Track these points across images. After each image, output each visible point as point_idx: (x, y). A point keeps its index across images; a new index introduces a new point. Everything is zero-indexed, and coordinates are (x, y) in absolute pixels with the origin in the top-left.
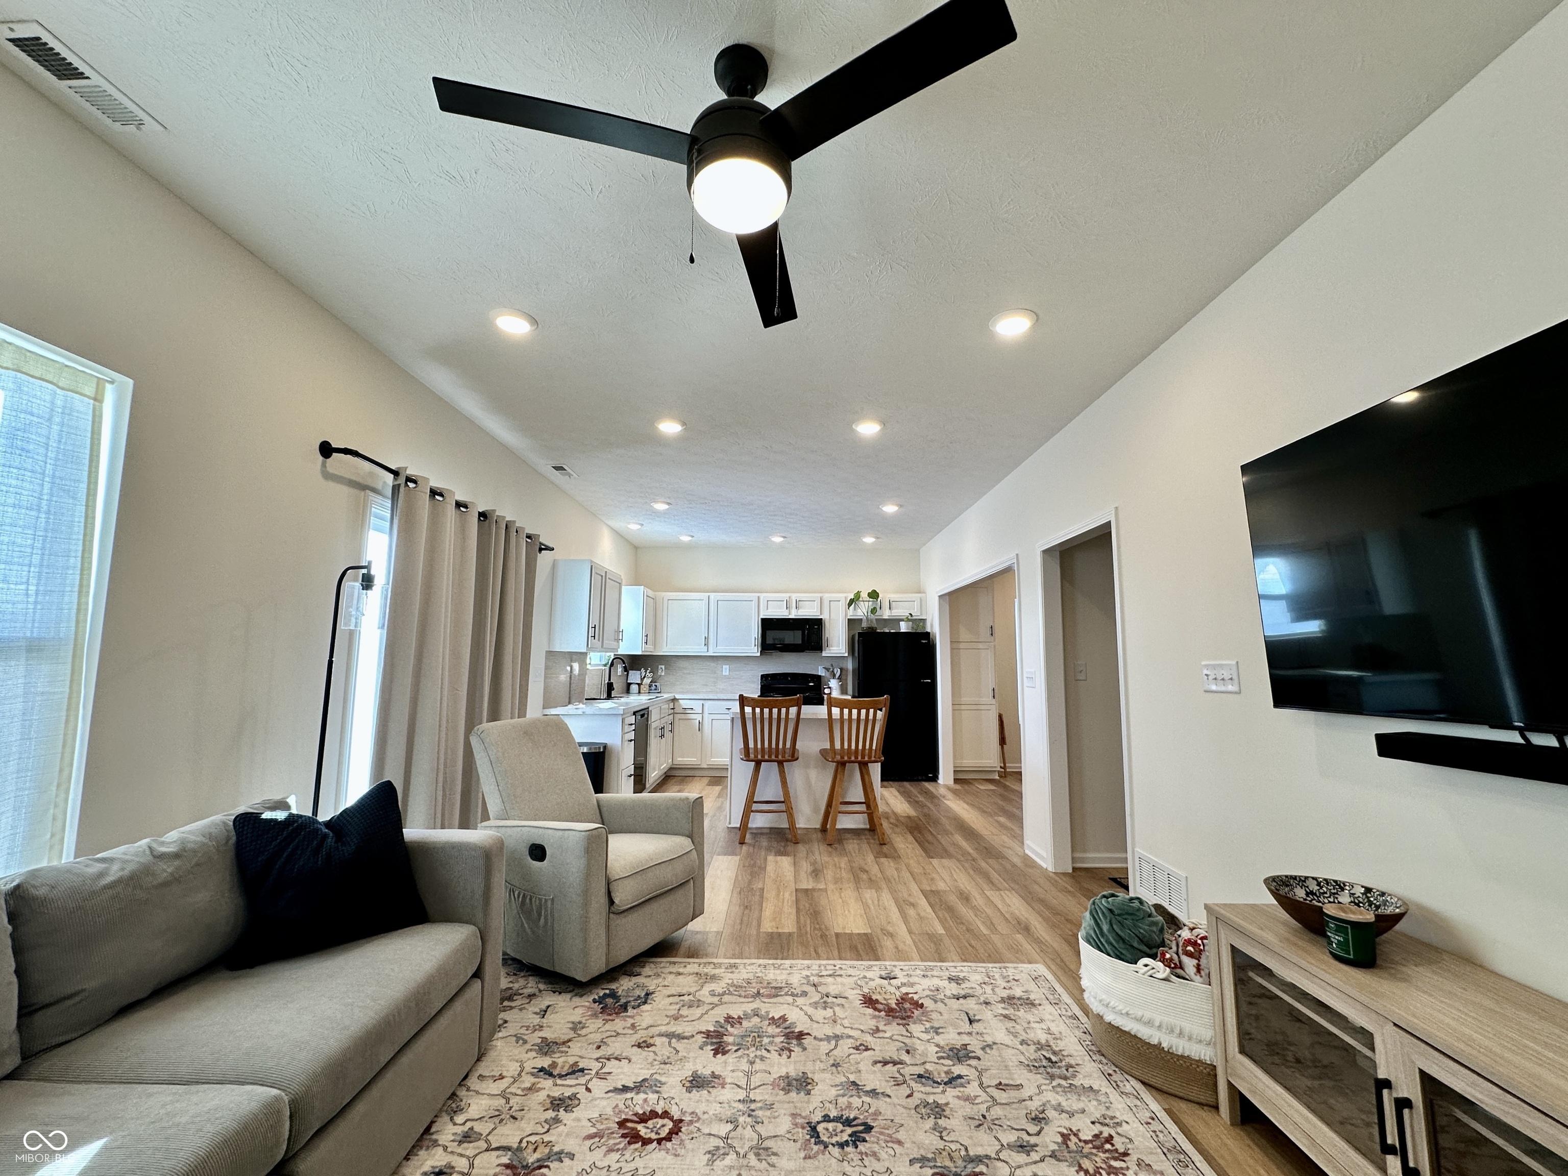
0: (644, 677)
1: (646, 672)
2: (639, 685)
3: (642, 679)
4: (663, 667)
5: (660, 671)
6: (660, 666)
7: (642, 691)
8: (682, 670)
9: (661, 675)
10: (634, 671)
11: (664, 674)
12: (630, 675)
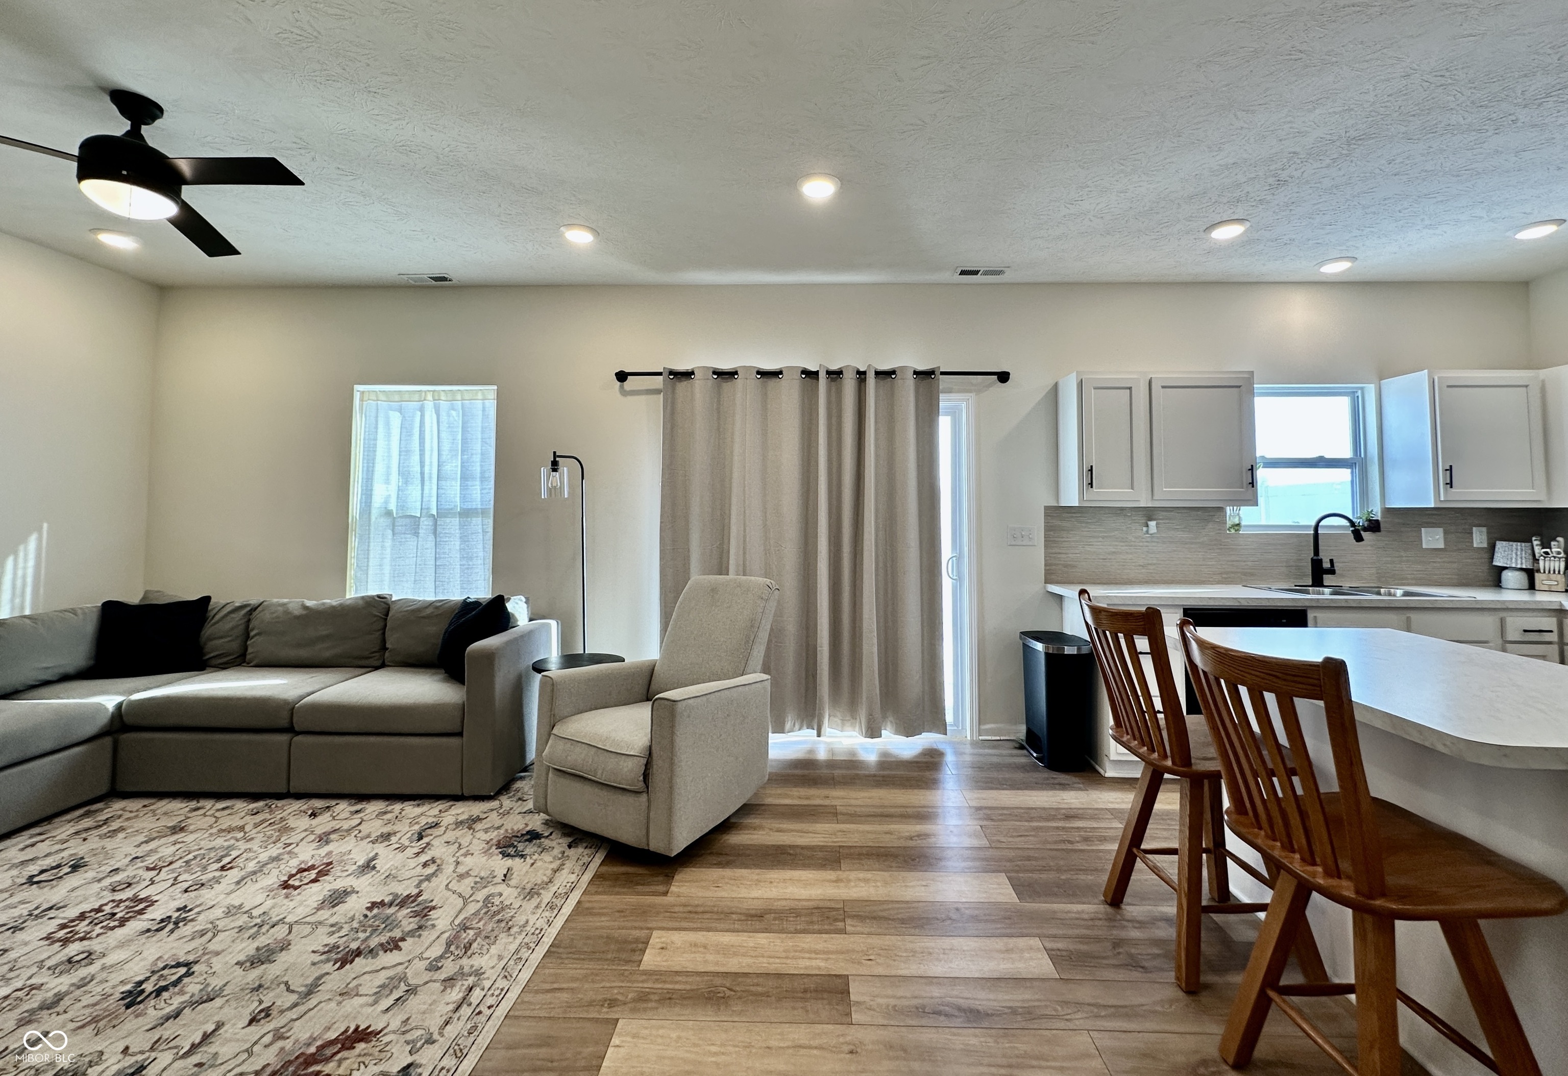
2: (1528, 572)
7: (1538, 585)
10: (1506, 542)
12: (1496, 549)
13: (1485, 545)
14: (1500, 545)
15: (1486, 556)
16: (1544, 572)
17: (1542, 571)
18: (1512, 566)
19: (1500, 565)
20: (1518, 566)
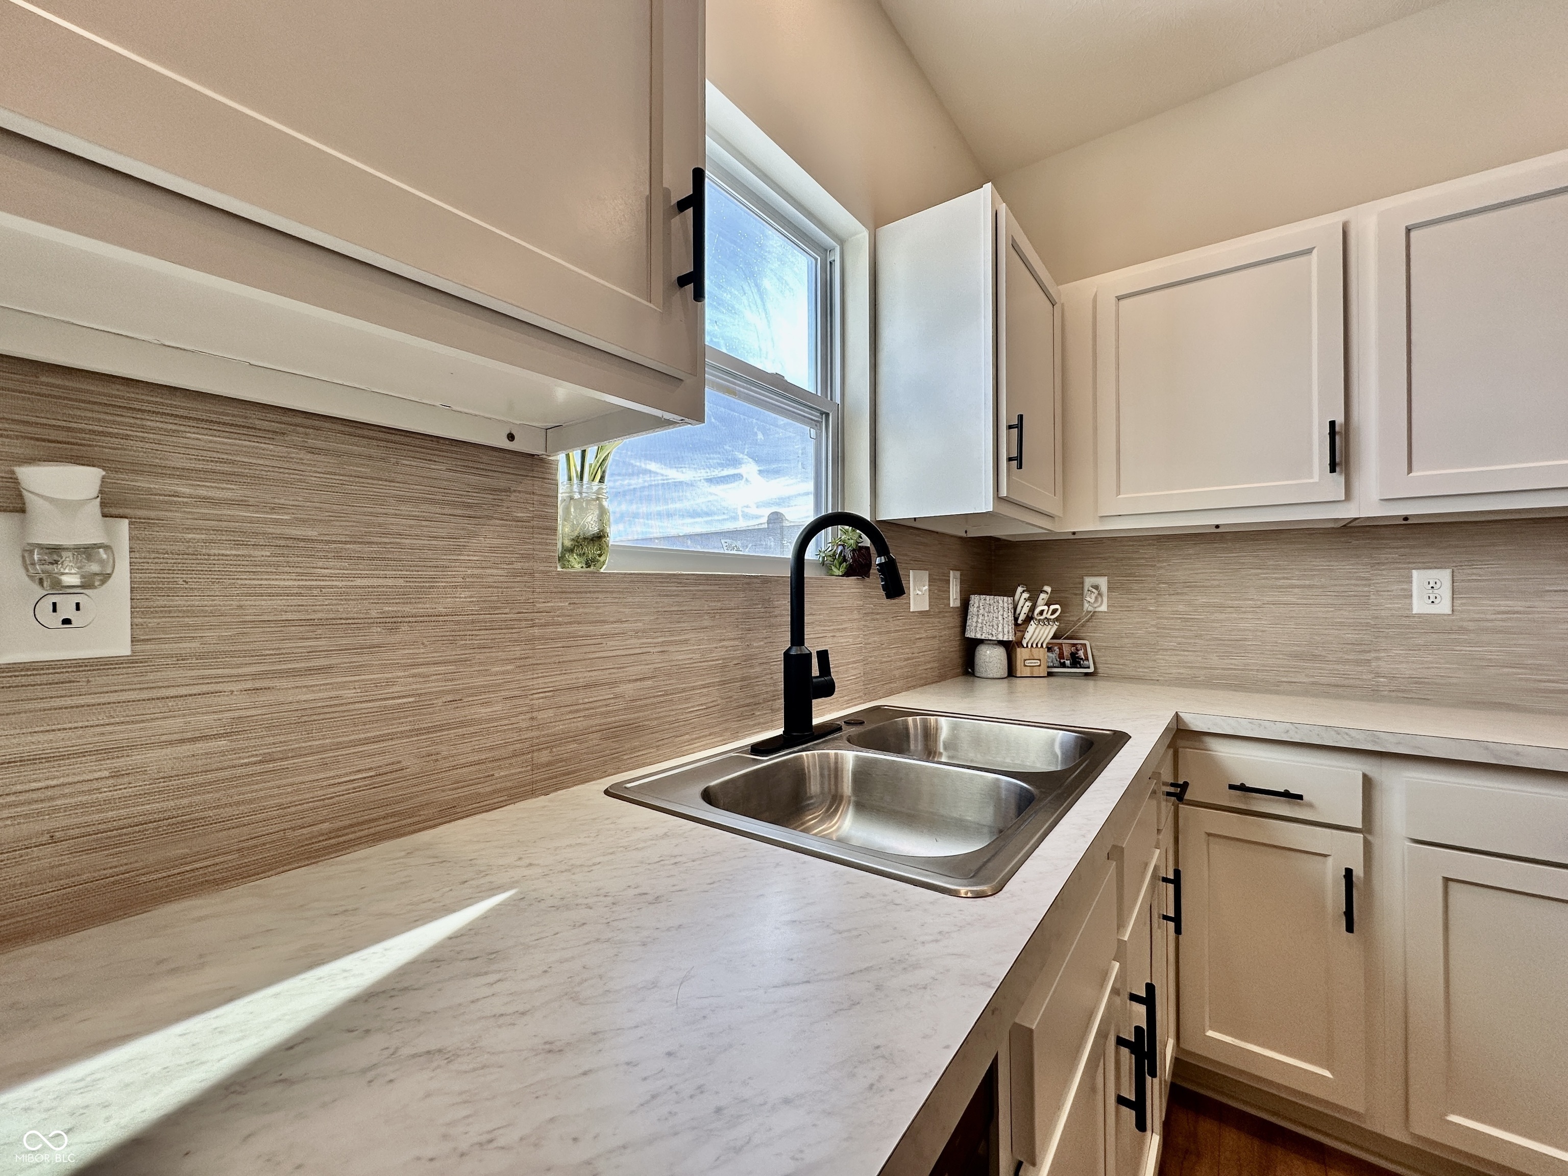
0: (1029, 618)
1: (1033, 599)
2: (1010, 647)
3: (1020, 626)
4: (1103, 582)
5: (1091, 598)
6: (1089, 581)
8: (1186, 594)
9: (1097, 610)
10: (988, 597)
11: (1108, 606)
12: (973, 610)
14: (976, 601)
16: (1027, 646)
17: (1025, 646)
18: (994, 638)
19: (979, 636)
20: (1000, 638)
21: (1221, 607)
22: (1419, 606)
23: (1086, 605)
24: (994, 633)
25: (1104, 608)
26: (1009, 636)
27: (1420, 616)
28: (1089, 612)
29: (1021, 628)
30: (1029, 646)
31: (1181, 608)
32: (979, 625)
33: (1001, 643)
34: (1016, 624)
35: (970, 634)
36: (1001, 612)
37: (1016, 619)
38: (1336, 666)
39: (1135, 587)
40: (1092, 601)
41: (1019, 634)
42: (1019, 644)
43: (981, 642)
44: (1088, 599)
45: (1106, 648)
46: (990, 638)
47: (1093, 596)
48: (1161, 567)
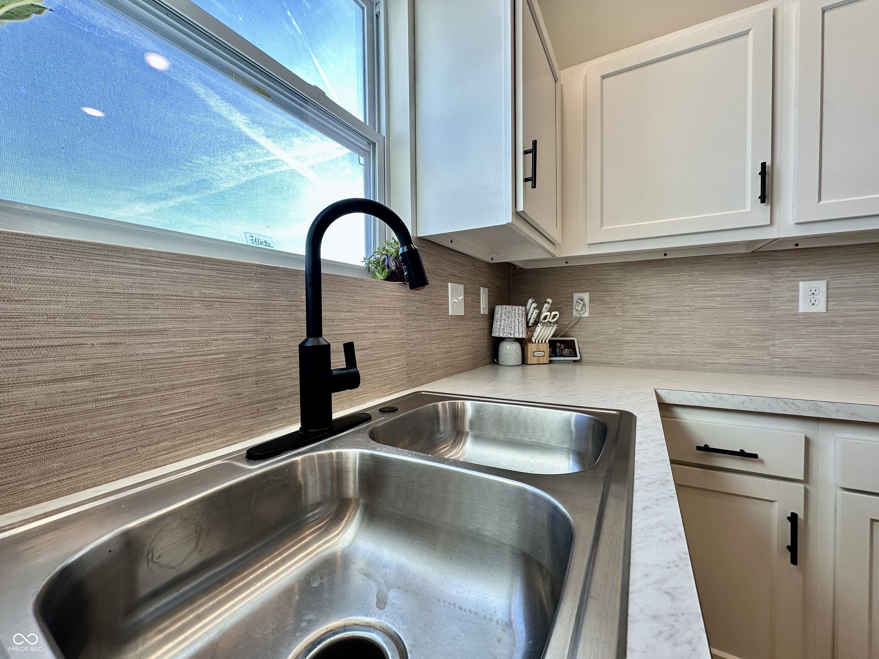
0: (536, 323)
1: (540, 308)
2: (523, 342)
3: (530, 328)
4: (586, 296)
6: (576, 296)
7: (531, 359)
8: (641, 303)
9: (583, 316)
10: (508, 307)
11: (590, 313)
12: (497, 316)
13: (486, 312)
14: (499, 309)
15: (485, 324)
16: (535, 342)
17: (534, 342)
18: (512, 336)
19: (501, 335)
20: (517, 336)
21: (667, 312)
22: (803, 307)
23: (575, 313)
24: (512, 333)
25: (586, 315)
26: (522, 335)
27: (804, 314)
28: (576, 318)
29: (531, 329)
30: (537, 342)
31: (639, 313)
32: (502, 327)
33: (518, 340)
34: (528, 327)
35: (495, 334)
36: (517, 318)
37: (528, 323)
38: (746, 351)
39: (608, 299)
40: (579, 309)
41: (529, 333)
42: (530, 340)
43: (502, 339)
44: (577, 308)
45: (588, 342)
46: (509, 336)
47: (580, 306)
48: (626, 285)
